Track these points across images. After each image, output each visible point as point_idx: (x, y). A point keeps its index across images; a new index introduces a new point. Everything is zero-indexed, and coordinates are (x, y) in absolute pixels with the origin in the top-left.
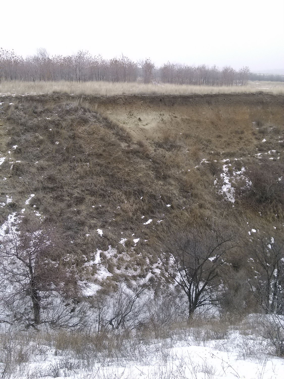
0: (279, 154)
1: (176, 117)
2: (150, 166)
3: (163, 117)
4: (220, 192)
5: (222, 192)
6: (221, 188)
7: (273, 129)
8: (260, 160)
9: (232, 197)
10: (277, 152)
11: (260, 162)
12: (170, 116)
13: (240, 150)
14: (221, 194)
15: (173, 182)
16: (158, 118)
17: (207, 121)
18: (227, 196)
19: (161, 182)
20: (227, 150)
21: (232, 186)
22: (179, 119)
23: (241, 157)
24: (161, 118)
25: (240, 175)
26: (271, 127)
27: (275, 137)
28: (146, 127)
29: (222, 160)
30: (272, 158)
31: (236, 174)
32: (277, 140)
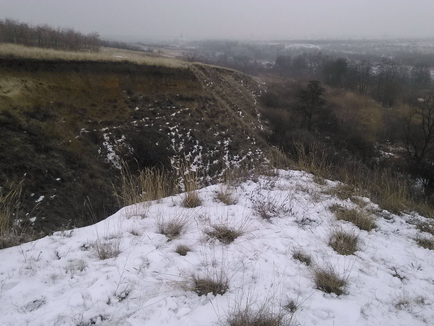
0: (152, 121)
1: (41, 84)
2: (26, 139)
3: (27, 84)
4: (107, 161)
5: (108, 160)
6: (106, 157)
7: (143, 98)
8: (136, 127)
9: (118, 164)
10: (150, 119)
11: (138, 130)
12: (34, 82)
13: (117, 118)
14: (108, 162)
15: (56, 155)
16: (21, 84)
17: (77, 88)
18: (113, 164)
19: (43, 156)
20: (104, 119)
21: (116, 154)
22: (45, 86)
23: (119, 125)
24: (23, 84)
25: (121, 142)
26: (141, 95)
27: (146, 105)
28: (8, 95)
29: (101, 129)
30: (147, 125)
31: (118, 141)
32: (148, 108)
